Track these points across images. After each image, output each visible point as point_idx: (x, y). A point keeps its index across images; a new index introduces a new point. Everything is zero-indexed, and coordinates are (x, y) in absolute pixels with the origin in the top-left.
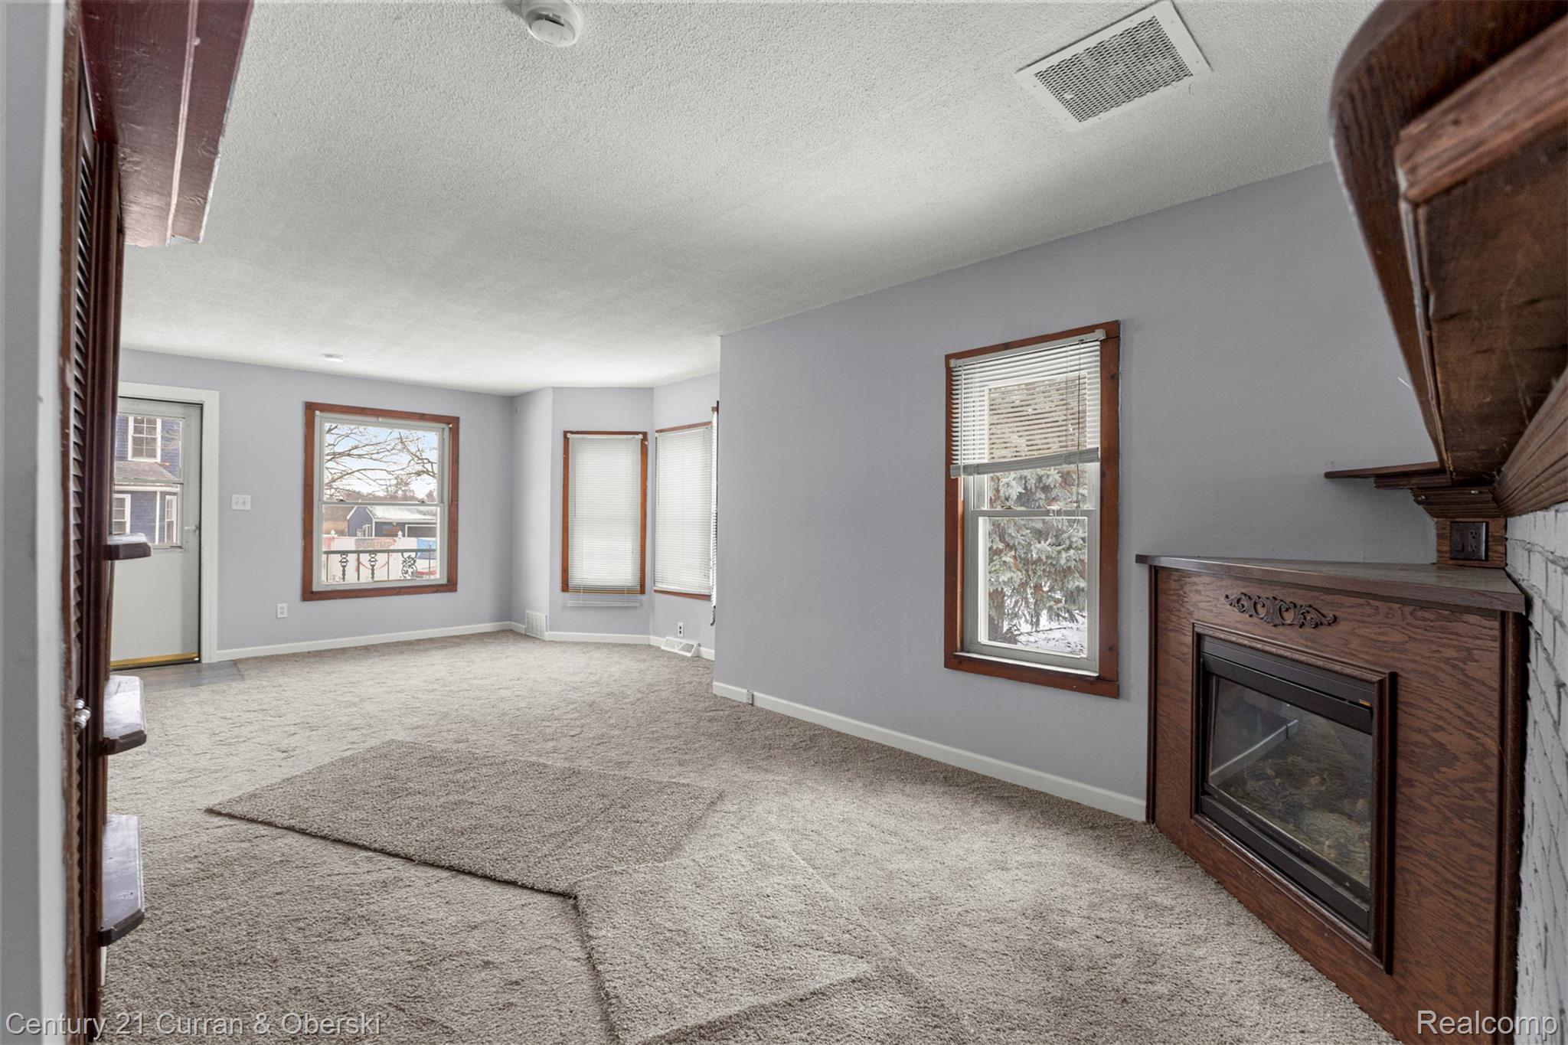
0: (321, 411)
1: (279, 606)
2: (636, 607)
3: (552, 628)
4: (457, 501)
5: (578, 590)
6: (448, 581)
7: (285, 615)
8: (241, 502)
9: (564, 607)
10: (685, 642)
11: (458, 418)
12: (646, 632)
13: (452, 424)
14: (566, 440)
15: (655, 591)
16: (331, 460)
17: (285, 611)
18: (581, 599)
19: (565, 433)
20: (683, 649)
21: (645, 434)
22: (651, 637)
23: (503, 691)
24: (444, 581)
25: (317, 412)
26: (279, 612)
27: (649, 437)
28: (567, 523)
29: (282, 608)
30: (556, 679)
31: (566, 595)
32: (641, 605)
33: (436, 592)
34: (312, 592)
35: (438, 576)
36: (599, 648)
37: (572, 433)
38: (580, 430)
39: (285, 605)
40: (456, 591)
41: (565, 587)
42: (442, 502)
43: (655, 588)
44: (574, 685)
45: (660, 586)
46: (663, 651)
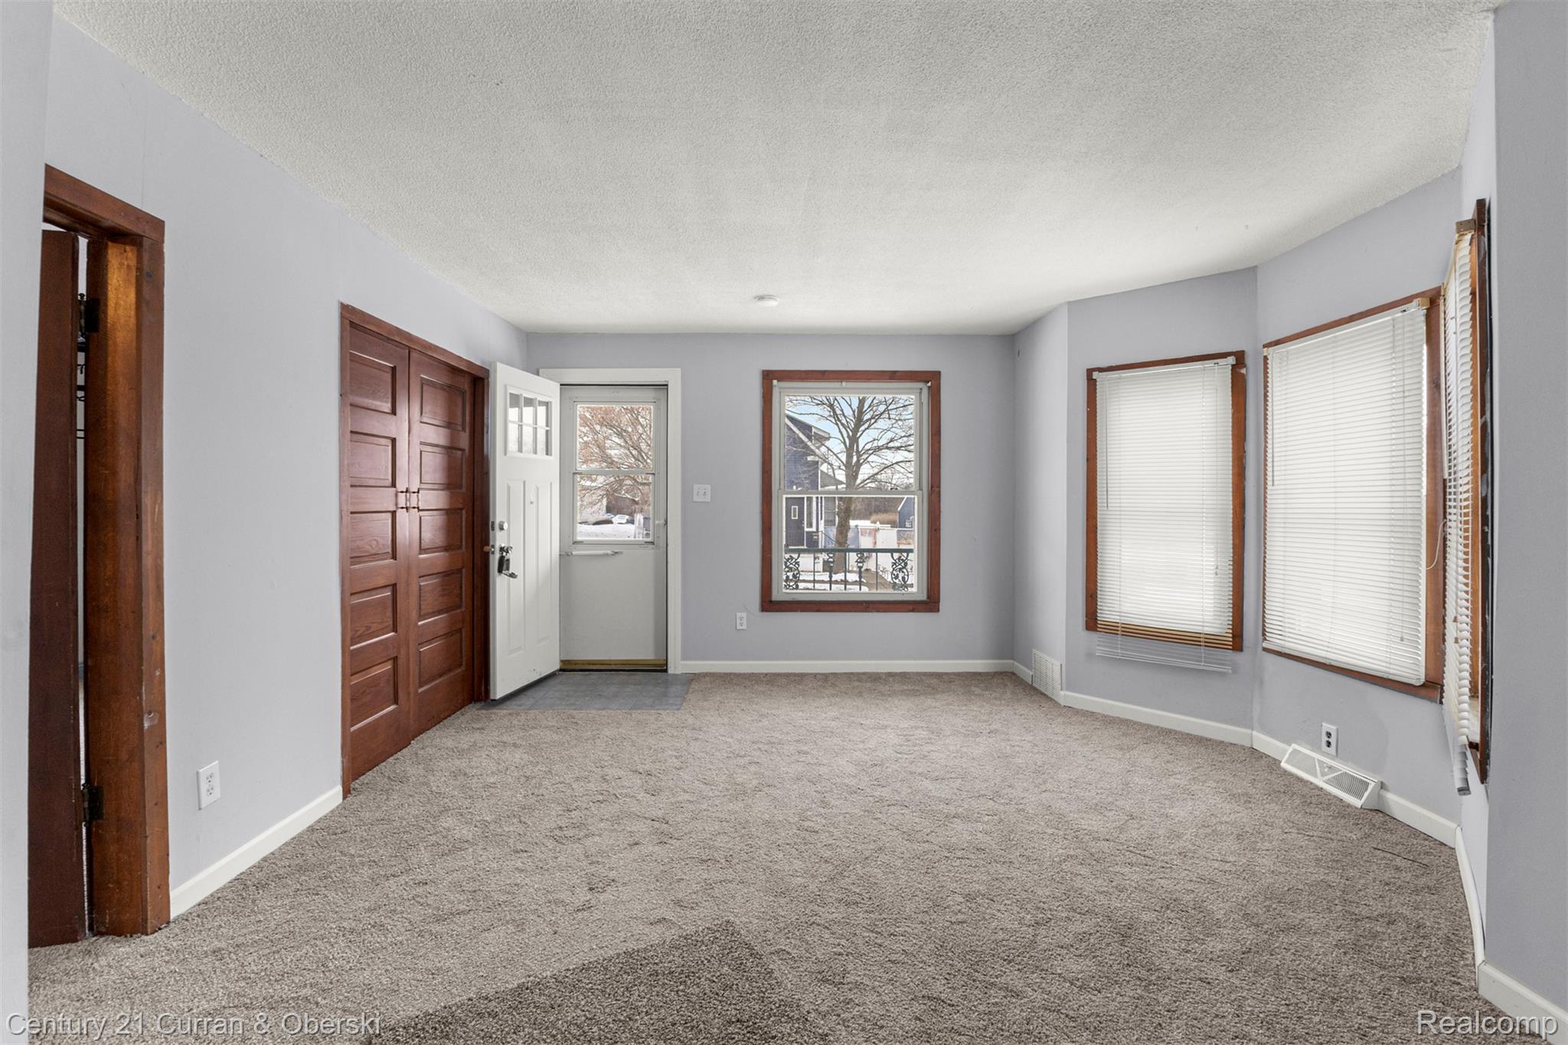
0: (779, 380)
1: (739, 615)
2: (1222, 674)
3: (1070, 686)
4: (939, 487)
5: (1112, 629)
6: (928, 597)
7: (744, 627)
8: (702, 493)
9: (1090, 655)
10: (1344, 768)
11: (939, 373)
12: (1245, 721)
13: (931, 380)
14: (1092, 384)
15: (1265, 649)
16: (872, 453)
17: (745, 621)
18: (1121, 647)
19: (1090, 372)
20: (1338, 782)
21: (1240, 358)
22: (1255, 733)
23: (959, 825)
24: (923, 597)
25: (775, 382)
26: (738, 621)
27: (1249, 360)
28: (1095, 518)
29: (741, 619)
30: (1061, 816)
31: (1094, 636)
32: (1235, 672)
33: (913, 611)
34: (771, 602)
35: (914, 590)
36: (1147, 741)
37: (1101, 370)
38: (1114, 364)
39: (744, 615)
40: (938, 611)
41: (1092, 621)
42: (921, 489)
43: (1265, 645)
44: (1094, 846)
45: (1275, 641)
46: (1285, 772)
